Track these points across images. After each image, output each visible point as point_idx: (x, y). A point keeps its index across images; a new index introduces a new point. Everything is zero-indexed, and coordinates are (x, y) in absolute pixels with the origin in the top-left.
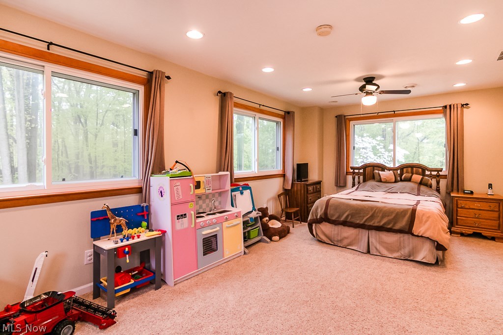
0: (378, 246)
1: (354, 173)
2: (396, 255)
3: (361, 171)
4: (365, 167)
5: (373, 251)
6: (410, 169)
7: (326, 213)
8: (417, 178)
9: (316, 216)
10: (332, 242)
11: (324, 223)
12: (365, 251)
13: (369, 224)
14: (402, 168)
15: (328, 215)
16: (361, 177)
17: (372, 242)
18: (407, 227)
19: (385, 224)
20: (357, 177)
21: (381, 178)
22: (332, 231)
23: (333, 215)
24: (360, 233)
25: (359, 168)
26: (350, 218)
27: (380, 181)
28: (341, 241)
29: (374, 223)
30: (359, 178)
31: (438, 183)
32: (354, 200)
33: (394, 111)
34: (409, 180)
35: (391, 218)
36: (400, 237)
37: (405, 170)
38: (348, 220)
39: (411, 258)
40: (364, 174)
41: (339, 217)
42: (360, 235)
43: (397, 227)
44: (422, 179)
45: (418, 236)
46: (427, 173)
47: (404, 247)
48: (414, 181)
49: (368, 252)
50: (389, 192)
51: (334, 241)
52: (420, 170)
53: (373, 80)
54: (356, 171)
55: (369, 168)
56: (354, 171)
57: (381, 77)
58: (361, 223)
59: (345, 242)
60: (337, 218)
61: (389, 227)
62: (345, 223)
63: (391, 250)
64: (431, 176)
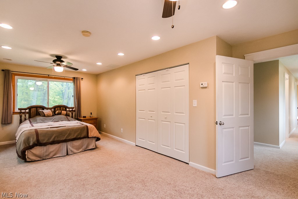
0: (72, 149)
1: (20, 113)
2: (80, 150)
3: (27, 111)
4: (30, 108)
5: (70, 153)
6: (59, 108)
7: (38, 140)
8: (64, 112)
9: (29, 144)
10: (41, 158)
11: (35, 147)
12: (66, 155)
13: (68, 139)
14: (55, 108)
15: (40, 141)
16: (27, 115)
17: (69, 148)
18: (86, 135)
19: (77, 136)
20: (23, 116)
21: (45, 114)
22: (41, 151)
23: (44, 140)
24: (61, 146)
25: (25, 109)
26: (56, 138)
27: (44, 116)
28: (48, 155)
29: (71, 138)
30: (25, 116)
31: (72, 114)
32: (50, 128)
33: (49, 75)
34: (60, 114)
35: (78, 132)
36: (82, 141)
37: (56, 109)
38: (55, 140)
39: (87, 149)
40: (29, 113)
41: (49, 139)
42: (61, 147)
43: (82, 136)
44: (67, 113)
45: (91, 138)
46: (68, 109)
47: (84, 145)
48: (63, 114)
49: (67, 154)
50: (55, 122)
51: (43, 157)
52: (64, 108)
53: (61, 58)
54: (23, 111)
55: (34, 108)
56: (21, 111)
57: (66, 58)
58: (64, 139)
59: (51, 155)
60: (47, 141)
61: (79, 137)
62: (53, 143)
63: (78, 149)
64: (70, 111)
